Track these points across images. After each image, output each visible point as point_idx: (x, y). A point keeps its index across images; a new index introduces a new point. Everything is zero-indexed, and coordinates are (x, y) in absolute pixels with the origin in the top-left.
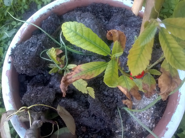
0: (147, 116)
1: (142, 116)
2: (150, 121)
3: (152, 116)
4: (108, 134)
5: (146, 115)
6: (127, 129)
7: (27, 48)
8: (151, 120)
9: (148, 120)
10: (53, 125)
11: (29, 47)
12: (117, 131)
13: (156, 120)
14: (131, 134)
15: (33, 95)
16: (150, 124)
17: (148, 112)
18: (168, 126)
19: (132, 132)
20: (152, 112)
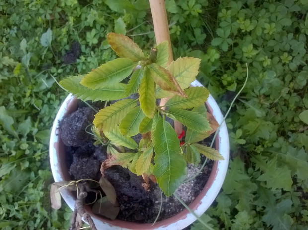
0: (187, 189)
1: (182, 188)
2: (189, 194)
3: (192, 189)
4: (148, 204)
5: (186, 187)
6: (166, 200)
7: (74, 122)
8: (191, 193)
9: (188, 193)
10: (97, 194)
11: (75, 121)
12: (157, 202)
13: (195, 193)
14: (170, 205)
15: (79, 167)
16: (189, 197)
17: (187, 185)
18: (202, 201)
19: (171, 204)
20: (192, 185)
